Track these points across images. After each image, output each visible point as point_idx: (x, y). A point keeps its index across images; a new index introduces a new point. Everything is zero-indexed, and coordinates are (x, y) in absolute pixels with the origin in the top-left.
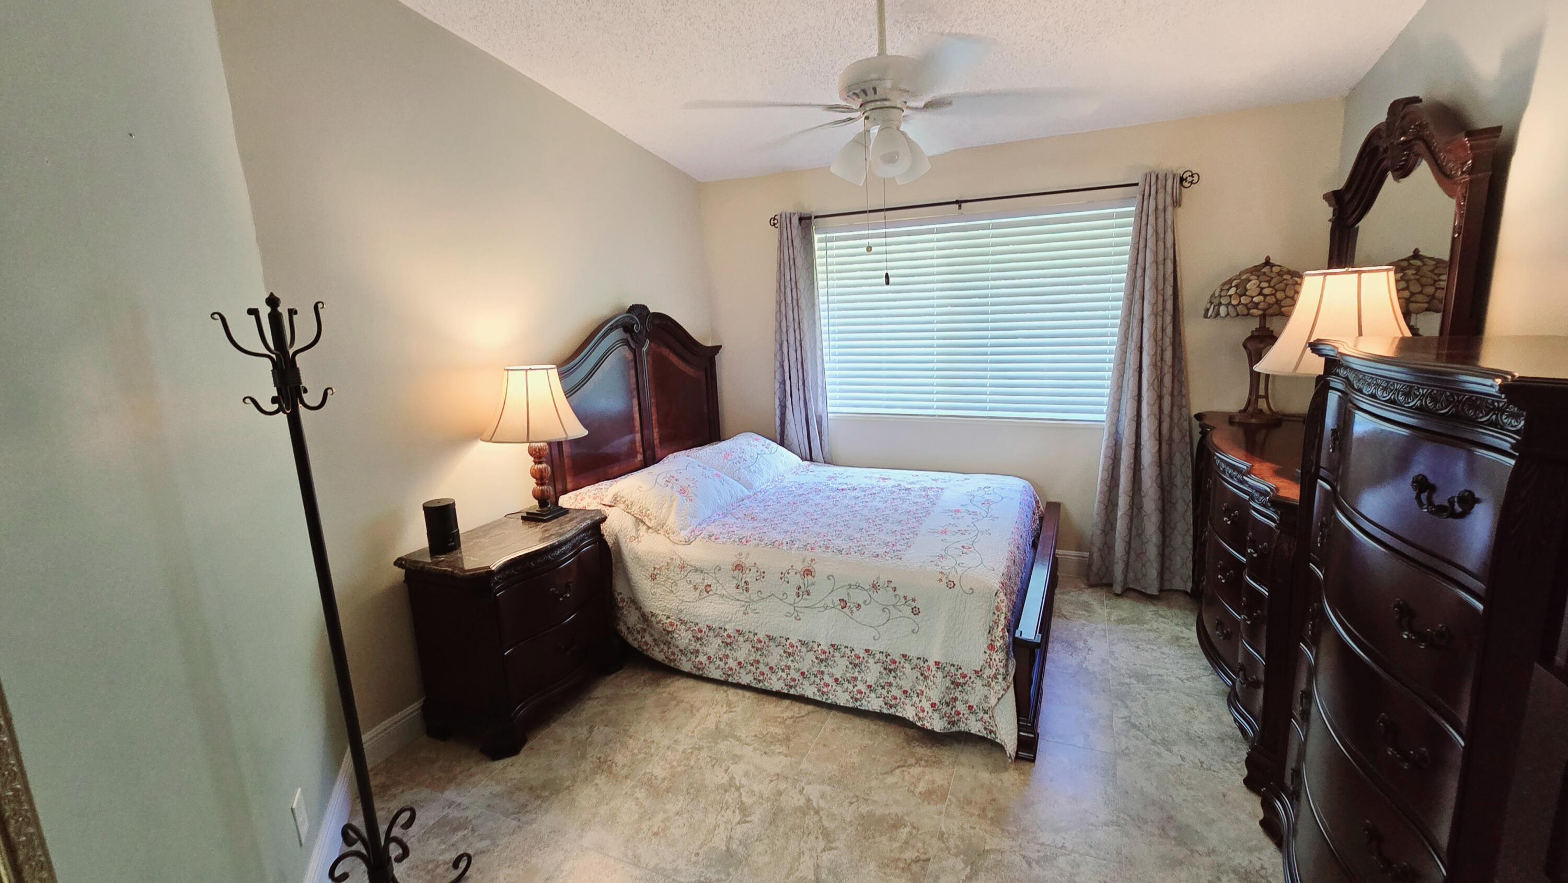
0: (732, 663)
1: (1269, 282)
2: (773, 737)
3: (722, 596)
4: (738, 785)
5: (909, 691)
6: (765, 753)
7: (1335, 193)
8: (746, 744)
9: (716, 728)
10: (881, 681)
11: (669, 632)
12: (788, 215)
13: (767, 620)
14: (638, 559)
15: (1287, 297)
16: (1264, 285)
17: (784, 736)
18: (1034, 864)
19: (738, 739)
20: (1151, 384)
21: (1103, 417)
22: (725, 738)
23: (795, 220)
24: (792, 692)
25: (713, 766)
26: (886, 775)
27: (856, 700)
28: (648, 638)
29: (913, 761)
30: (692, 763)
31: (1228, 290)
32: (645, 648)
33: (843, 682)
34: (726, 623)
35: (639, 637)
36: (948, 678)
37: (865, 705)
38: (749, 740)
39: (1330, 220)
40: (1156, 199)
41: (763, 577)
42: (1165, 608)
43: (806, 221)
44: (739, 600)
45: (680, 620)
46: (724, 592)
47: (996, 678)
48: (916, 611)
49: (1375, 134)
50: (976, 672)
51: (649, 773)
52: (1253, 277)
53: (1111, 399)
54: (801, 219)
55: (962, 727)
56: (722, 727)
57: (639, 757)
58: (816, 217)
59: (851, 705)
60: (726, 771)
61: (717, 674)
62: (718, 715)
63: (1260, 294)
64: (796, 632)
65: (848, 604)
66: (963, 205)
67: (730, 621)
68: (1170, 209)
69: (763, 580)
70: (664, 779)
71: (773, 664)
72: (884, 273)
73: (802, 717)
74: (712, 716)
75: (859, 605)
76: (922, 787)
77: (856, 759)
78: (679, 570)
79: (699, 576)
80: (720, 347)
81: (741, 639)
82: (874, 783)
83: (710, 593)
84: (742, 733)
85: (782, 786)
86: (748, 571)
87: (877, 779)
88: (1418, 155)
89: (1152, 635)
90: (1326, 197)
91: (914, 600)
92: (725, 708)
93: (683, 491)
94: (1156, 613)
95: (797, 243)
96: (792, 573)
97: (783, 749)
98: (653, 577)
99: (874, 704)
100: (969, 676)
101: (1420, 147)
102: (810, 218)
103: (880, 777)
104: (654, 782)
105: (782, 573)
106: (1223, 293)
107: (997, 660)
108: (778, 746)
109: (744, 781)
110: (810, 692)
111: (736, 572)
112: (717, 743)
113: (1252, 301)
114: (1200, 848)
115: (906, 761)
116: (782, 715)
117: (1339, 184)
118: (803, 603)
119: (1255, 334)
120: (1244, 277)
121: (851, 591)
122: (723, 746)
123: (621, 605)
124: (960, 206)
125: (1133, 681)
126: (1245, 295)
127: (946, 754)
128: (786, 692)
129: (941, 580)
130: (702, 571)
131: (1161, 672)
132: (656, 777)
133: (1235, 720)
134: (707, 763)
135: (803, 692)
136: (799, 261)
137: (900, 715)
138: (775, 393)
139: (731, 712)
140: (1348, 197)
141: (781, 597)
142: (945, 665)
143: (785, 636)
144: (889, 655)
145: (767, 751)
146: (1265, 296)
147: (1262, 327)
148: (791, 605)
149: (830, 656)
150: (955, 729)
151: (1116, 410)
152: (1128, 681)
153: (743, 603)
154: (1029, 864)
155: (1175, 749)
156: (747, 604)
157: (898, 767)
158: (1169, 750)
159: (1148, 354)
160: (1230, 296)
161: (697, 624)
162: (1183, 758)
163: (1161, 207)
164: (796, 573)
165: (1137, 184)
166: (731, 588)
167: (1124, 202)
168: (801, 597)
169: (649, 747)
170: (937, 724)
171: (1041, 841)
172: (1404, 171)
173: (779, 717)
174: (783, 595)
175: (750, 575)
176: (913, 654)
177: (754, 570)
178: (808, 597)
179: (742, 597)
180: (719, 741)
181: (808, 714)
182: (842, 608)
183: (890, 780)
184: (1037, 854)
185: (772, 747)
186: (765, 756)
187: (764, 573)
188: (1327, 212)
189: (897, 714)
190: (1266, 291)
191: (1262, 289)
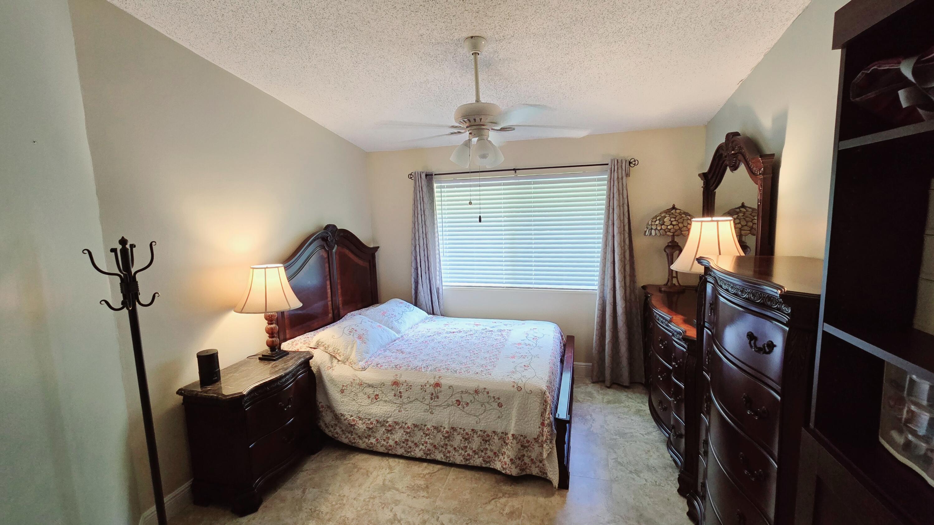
0: (391, 442)
1: (675, 218)
2: (418, 487)
3: (386, 401)
4: (399, 519)
5: (497, 452)
6: (414, 497)
7: (704, 174)
8: (403, 493)
9: (383, 484)
10: (481, 447)
11: (352, 425)
12: (419, 173)
13: (413, 415)
14: (332, 380)
15: (684, 226)
16: (672, 219)
17: (425, 486)
19: (397, 490)
20: (620, 271)
21: (596, 288)
22: (389, 489)
23: (423, 176)
24: (428, 458)
25: (383, 508)
26: (487, 505)
27: (467, 460)
28: (338, 430)
29: (500, 495)
30: (370, 507)
31: (655, 221)
32: (336, 436)
33: (458, 449)
34: (388, 418)
35: (332, 429)
36: (520, 443)
37: (472, 463)
38: (404, 490)
39: (702, 187)
40: (618, 172)
41: (411, 389)
42: (632, 393)
43: (429, 176)
44: (396, 403)
45: (359, 417)
46: (387, 399)
47: (546, 442)
48: (500, 405)
49: (720, 148)
50: (535, 439)
51: (344, 516)
52: (667, 215)
53: (600, 278)
54: (426, 175)
55: (528, 472)
56: (387, 483)
57: (337, 506)
58: (435, 175)
59: (463, 463)
60: (391, 511)
61: (381, 450)
62: (384, 475)
63: (671, 224)
64: (431, 421)
65: (461, 403)
66: (517, 171)
67: (390, 417)
68: (624, 178)
69: (410, 390)
70: (353, 519)
71: (416, 441)
72: (478, 215)
73: (434, 473)
74: (380, 476)
75: (467, 403)
76: (507, 510)
77: (468, 496)
78: (358, 387)
79: (371, 390)
80: (378, 247)
81: (397, 427)
82: (480, 510)
83: (378, 399)
84: (399, 486)
85: (426, 517)
86: (401, 385)
87: (481, 507)
88: (740, 161)
89: (626, 410)
90: (699, 175)
91: (499, 399)
92: (388, 471)
93: (360, 337)
94: (627, 396)
95: (425, 189)
96: (428, 386)
97: (425, 494)
98: (342, 391)
99: (477, 461)
100: (531, 441)
101: (740, 157)
102: (432, 175)
103: (483, 506)
104: (347, 521)
105: (422, 386)
106: (653, 223)
107: (546, 431)
108: (422, 492)
109: (403, 516)
110: (439, 456)
111: (394, 386)
112: (384, 494)
113: (667, 228)
115: (497, 495)
116: (423, 472)
117: (706, 170)
118: (435, 404)
119: (670, 244)
120: (663, 215)
121: (463, 395)
122: (388, 495)
123: (321, 410)
125: (618, 437)
126: (663, 224)
127: (520, 489)
128: (425, 458)
129: (514, 386)
130: (373, 387)
131: (632, 431)
132: (348, 518)
133: (671, 456)
134: (379, 506)
135: (435, 458)
136: (426, 200)
137: (493, 467)
138: (412, 275)
139: (392, 473)
140: (710, 177)
141: (421, 400)
142: (517, 436)
143: (424, 424)
144: (486, 432)
145: (415, 496)
146: (674, 225)
147: (673, 241)
148: (428, 405)
149: (451, 434)
150: (524, 473)
151: (603, 284)
152: (615, 437)
153: (398, 405)
155: (642, 475)
156: (401, 405)
157: (493, 499)
158: (639, 476)
159: (618, 254)
160: (657, 225)
161: (370, 419)
162: (646, 480)
163: (620, 177)
164: (430, 386)
165: (607, 164)
166: (391, 396)
167: (602, 173)
168: (433, 400)
169: (342, 500)
170: (514, 472)
172: (735, 168)
173: (421, 474)
174: (423, 399)
175: (403, 388)
176: (499, 431)
177: (405, 385)
178: (438, 400)
179: (398, 402)
180: (385, 492)
181: (439, 470)
182: (458, 405)
183: (489, 507)
185: (418, 493)
186: (414, 499)
187: (411, 386)
188: (700, 183)
189: (491, 467)
190: (674, 223)
191: (672, 221)
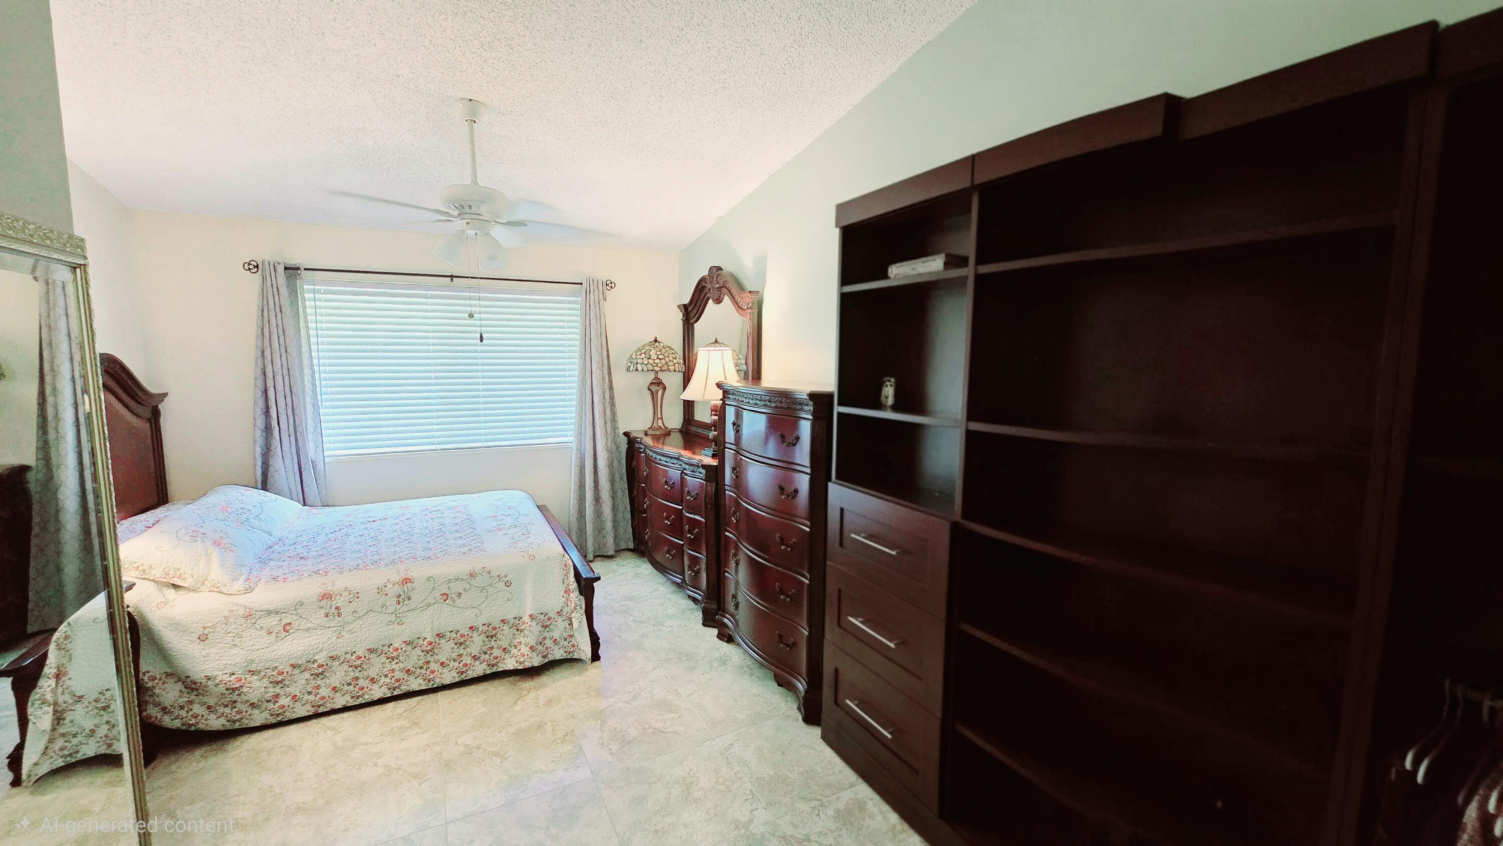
0: (323, 692)
1: (661, 351)
2: (400, 728)
3: (308, 630)
5: (508, 647)
7: (684, 305)
9: (336, 748)
10: (484, 648)
11: (234, 690)
12: (272, 264)
13: (367, 635)
14: (176, 625)
15: (670, 361)
16: (659, 353)
17: (410, 724)
18: (631, 702)
19: (367, 744)
21: (572, 439)
23: (280, 269)
24: (396, 693)
26: (513, 707)
27: (462, 673)
28: (197, 709)
29: (526, 692)
31: (640, 355)
32: (193, 721)
33: (449, 663)
34: (314, 655)
35: (183, 713)
36: (540, 624)
38: (378, 740)
39: (682, 319)
40: (594, 294)
41: (358, 598)
42: (621, 561)
43: (292, 270)
44: (330, 627)
45: (250, 671)
46: (310, 625)
47: (575, 609)
48: (508, 584)
49: (702, 280)
50: (558, 613)
52: (652, 349)
53: (577, 426)
54: (286, 268)
55: (551, 658)
56: (341, 744)
58: (306, 269)
59: (457, 680)
61: (302, 712)
62: (328, 740)
63: (658, 358)
64: (398, 636)
65: (450, 596)
66: (454, 279)
67: (321, 651)
68: (602, 302)
69: (357, 600)
71: (374, 675)
74: (322, 743)
75: (460, 594)
76: (542, 702)
78: (243, 620)
79: (273, 619)
80: (165, 395)
81: (336, 663)
82: (508, 715)
83: (291, 631)
84: (367, 739)
85: (437, 749)
86: (338, 597)
87: (508, 712)
88: (724, 295)
89: (623, 577)
90: (679, 306)
91: (506, 576)
92: (330, 733)
93: (216, 543)
94: (617, 565)
95: (284, 291)
96: (389, 586)
97: (416, 731)
98: (203, 638)
99: (480, 669)
100: (553, 618)
101: (724, 290)
102: (298, 269)
103: (510, 710)
105: (378, 589)
106: (638, 357)
107: (574, 597)
108: (409, 731)
109: (400, 763)
110: (415, 684)
111: (322, 602)
112: (347, 756)
113: (654, 362)
114: (700, 658)
115: (521, 694)
117: (687, 302)
118: (405, 609)
119: (654, 381)
120: (647, 348)
121: (451, 585)
122: (355, 754)
123: (150, 684)
124: (452, 279)
125: (626, 602)
126: (650, 358)
127: (544, 679)
128: (390, 695)
129: (523, 556)
130: (277, 613)
131: (639, 593)
133: (689, 597)
134: (350, 770)
135: (408, 689)
136: (286, 309)
137: (502, 669)
139: (339, 733)
140: (690, 309)
141: (380, 610)
142: (536, 615)
143: (387, 643)
144: (490, 624)
145: (402, 738)
146: (660, 359)
147: (657, 378)
148: (392, 613)
149: (436, 645)
150: (547, 660)
151: (580, 433)
152: (624, 603)
153: (336, 628)
154: (628, 703)
155: (665, 624)
156: (340, 628)
157: (519, 699)
158: (663, 626)
159: (598, 395)
160: (642, 359)
161: (276, 667)
162: (672, 627)
163: (597, 300)
164: (394, 584)
165: (581, 284)
166: (318, 618)
167: (573, 294)
168: (402, 603)
170: (536, 661)
171: (628, 691)
172: (718, 301)
174: (382, 608)
175: (342, 599)
176: (510, 617)
177: (347, 593)
178: (410, 602)
179: (335, 623)
181: (418, 703)
182: (445, 601)
183: (518, 708)
184: (629, 697)
185: (406, 734)
187: (358, 593)
188: (680, 315)
189: (499, 670)
190: (660, 357)
191: (658, 355)
